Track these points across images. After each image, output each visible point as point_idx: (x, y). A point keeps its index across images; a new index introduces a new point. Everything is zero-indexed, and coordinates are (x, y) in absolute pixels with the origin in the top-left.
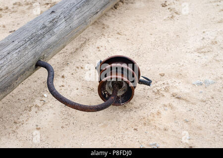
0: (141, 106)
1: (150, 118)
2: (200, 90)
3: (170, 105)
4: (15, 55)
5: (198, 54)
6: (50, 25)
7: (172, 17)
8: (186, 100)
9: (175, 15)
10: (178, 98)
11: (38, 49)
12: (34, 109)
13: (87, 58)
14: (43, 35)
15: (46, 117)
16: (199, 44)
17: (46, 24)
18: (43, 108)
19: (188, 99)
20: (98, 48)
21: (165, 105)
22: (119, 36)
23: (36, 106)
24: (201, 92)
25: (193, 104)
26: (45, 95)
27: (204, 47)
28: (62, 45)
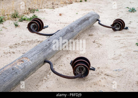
0: (91, 79)
1: (97, 82)
2: (116, 73)
3: (104, 78)
4: (37, 56)
5: (113, 60)
6: (49, 45)
7: (99, 46)
8: (111, 76)
9: (100, 45)
10: (108, 75)
11: (45, 54)
12: (44, 81)
13: (63, 62)
14: (46, 49)
15: (50, 84)
16: (113, 56)
17: (47, 45)
18: (48, 80)
19: (112, 76)
20: (67, 58)
21: (102, 78)
22: (76, 54)
23: (45, 79)
24: (117, 74)
25: (114, 77)
26: (48, 76)
27: (115, 57)
28: (53, 55)
